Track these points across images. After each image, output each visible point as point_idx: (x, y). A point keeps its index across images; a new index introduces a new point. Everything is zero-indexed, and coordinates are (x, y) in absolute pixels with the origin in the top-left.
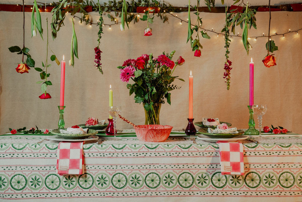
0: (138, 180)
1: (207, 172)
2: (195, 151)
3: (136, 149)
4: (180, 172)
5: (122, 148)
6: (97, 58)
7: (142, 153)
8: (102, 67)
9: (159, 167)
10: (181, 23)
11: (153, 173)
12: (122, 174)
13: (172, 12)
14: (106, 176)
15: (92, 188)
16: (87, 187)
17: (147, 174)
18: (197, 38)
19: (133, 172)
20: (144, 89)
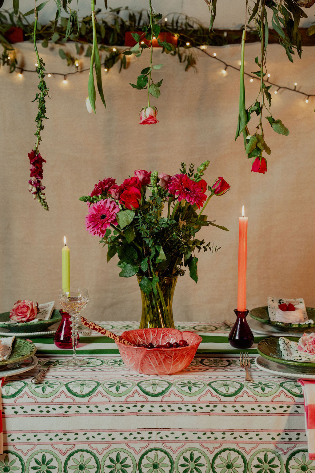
0: (122, 466)
1: (277, 450)
2: (249, 403)
3: (119, 396)
4: (217, 448)
5: (89, 394)
6: (35, 176)
7: (134, 405)
8: (48, 194)
9: (170, 435)
10: (224, 72)
11: (156, 449)
12: (88, 452)
13: (206, 44)
14: (52, 457)
17: (143, 451)
18: (259, 132)
19: (114, 446)
20: (140, 248)
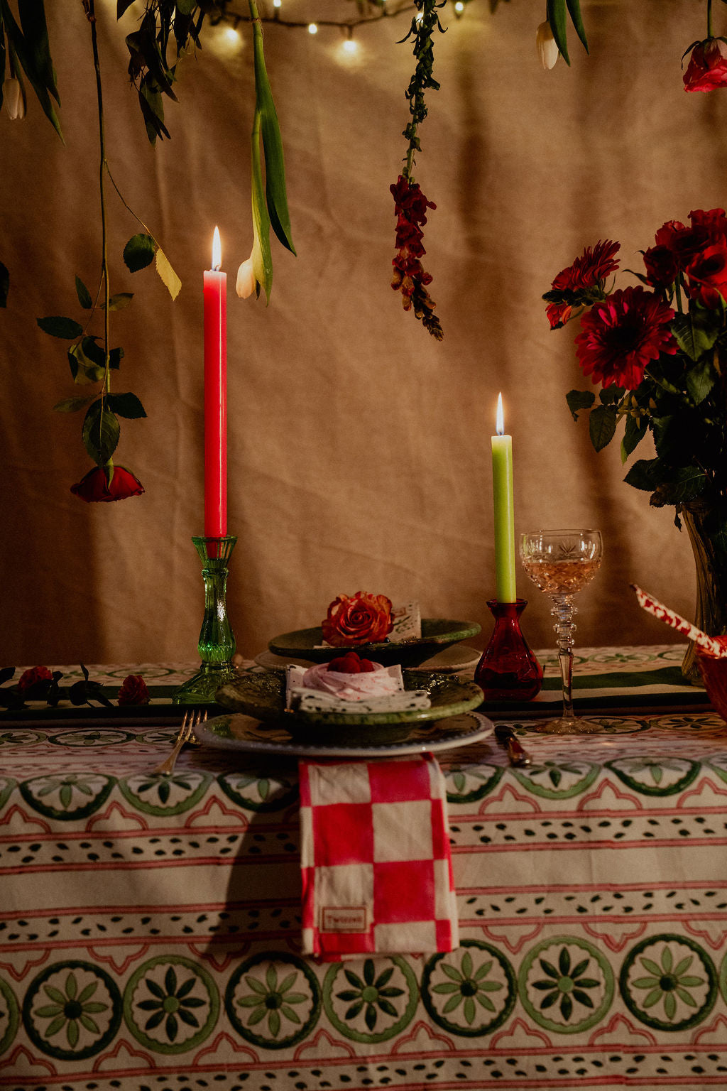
5: (677, 788)
12: (681, 941)
14: (585, 955)
15: (506, 1026)
16: (476, 1025)
